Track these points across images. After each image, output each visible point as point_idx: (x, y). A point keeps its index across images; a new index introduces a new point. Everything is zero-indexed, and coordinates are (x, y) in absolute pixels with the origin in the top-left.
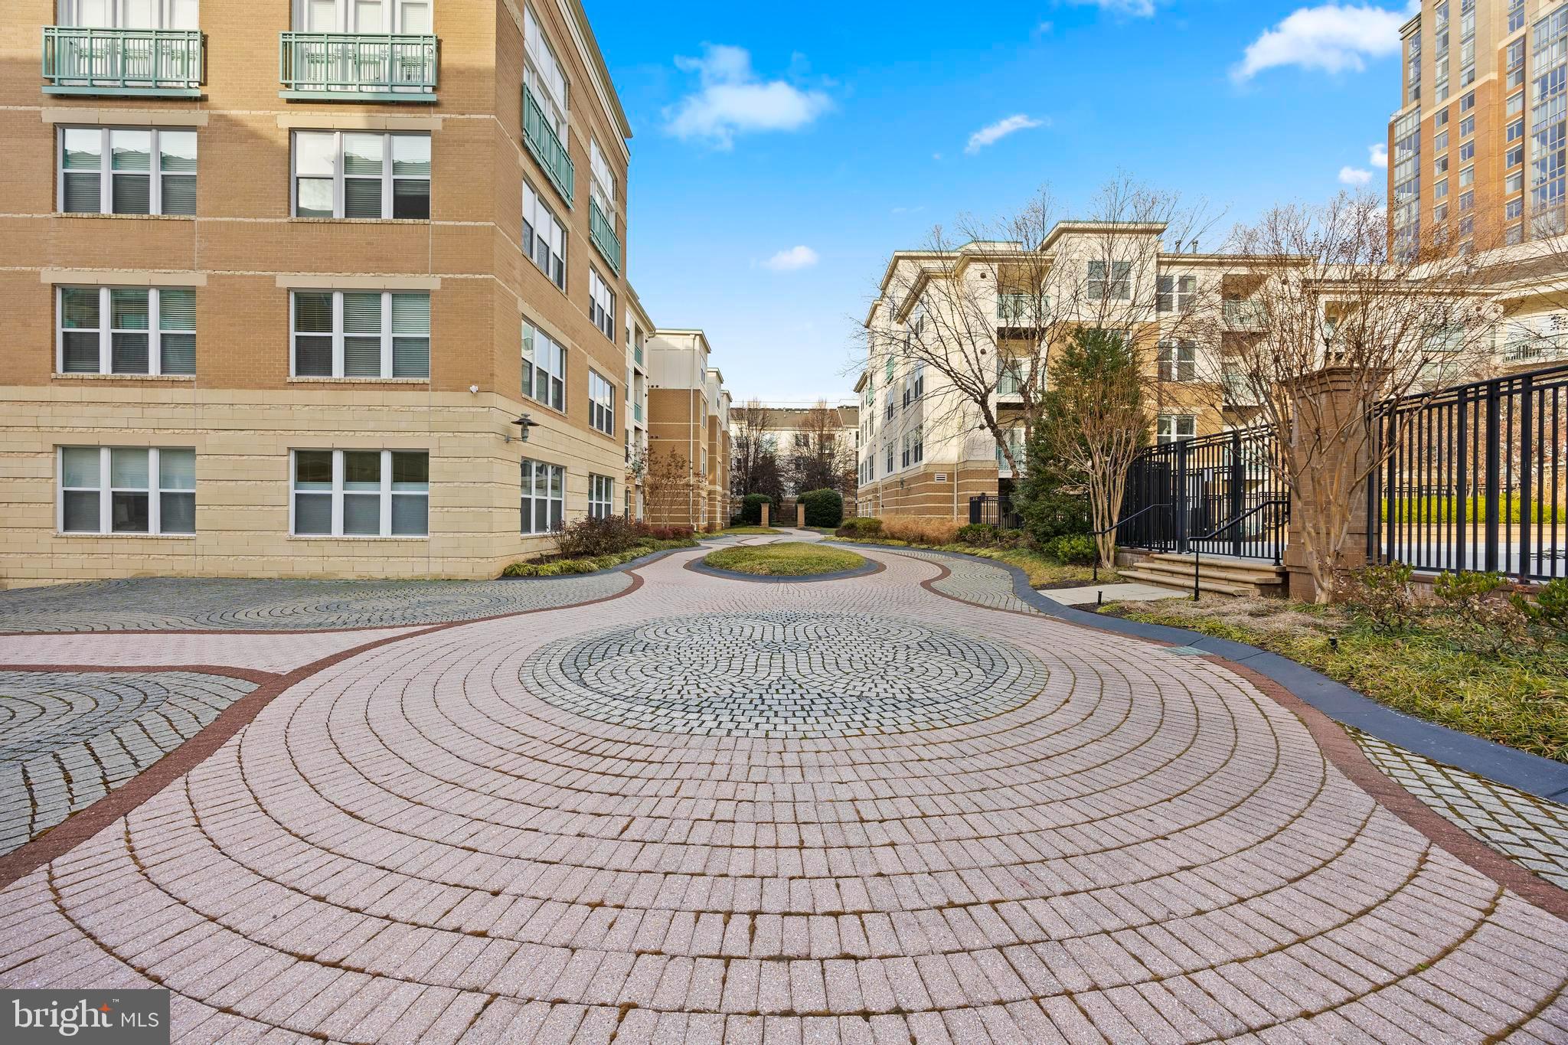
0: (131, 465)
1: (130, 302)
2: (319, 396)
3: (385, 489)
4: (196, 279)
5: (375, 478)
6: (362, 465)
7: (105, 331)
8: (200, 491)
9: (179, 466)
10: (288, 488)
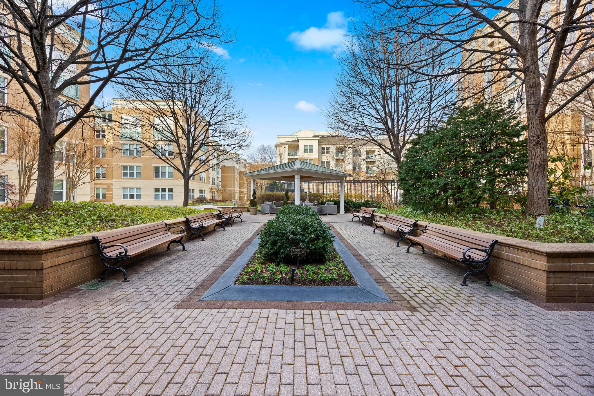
0: (132, 190)
1: (132, 168)
2: (158, 181)
3: (167, 193)
4: (141, 165)
5: (165, 192)
6: (164, 190)
7: (128, 172)
8: (142, 194)
9: (139, 190)
10: (154, 193)
